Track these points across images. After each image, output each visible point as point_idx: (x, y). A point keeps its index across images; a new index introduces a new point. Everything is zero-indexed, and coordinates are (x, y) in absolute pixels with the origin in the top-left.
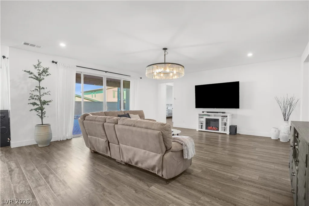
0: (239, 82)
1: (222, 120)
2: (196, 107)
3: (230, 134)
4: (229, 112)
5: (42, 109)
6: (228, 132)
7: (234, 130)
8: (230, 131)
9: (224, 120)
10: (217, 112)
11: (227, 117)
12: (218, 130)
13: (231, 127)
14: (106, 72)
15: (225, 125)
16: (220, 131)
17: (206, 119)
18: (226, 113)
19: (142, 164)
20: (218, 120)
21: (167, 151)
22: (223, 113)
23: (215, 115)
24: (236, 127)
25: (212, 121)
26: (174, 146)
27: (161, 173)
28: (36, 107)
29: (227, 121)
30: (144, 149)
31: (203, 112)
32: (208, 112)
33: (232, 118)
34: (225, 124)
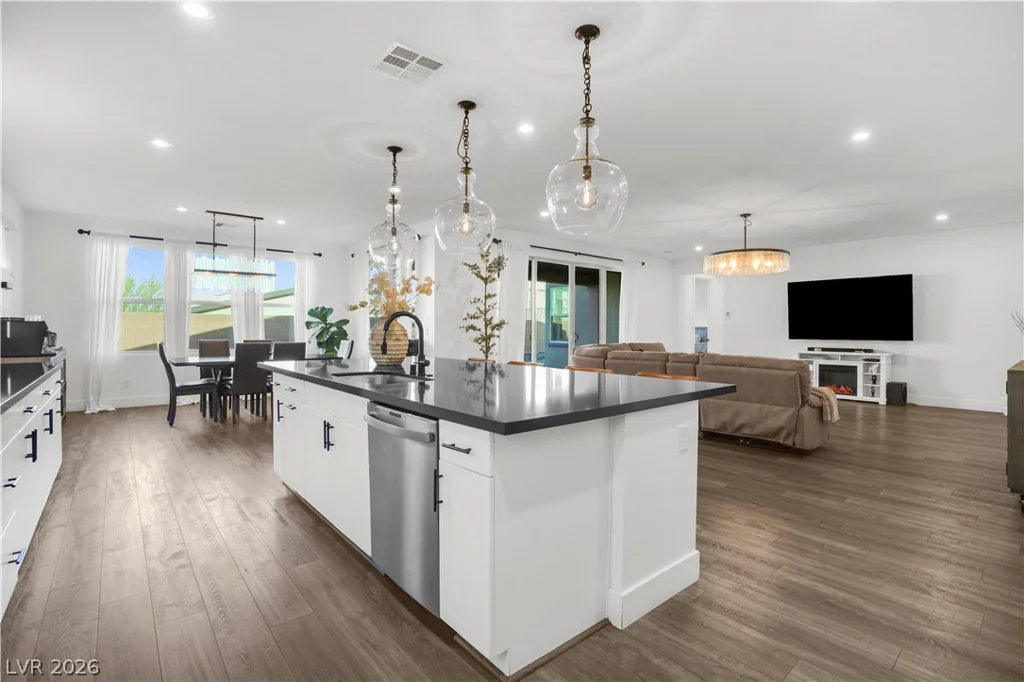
0: (911, 276)
1: (866, 369)
2: (791, 337)
3: (889, 402)
4: (883, 348)
5: (487, 338)
6: (882, 399)
7: (897, 393)
8: (887, 397)
9: (870, 368)
10: (853, 350)
11: (878, 360)
12: (854, 393)
13: (891, 387)
14: (576, 254)
15: (874, 383)
16: (860, 396)
17: (820, 366)
18: (876, 352)
19: (752, 428)
20: (854, 369)
21: (803, 404)
22: (866, 351)
23: (843, 357)
24: (905, 388)
25: (836, 371)
26: (812, 399)
27: (791, 439)
28: (477, 334)
29: (879, 372)
30: (759, 402)
31: (810, 349)
32: (824, 350)
33: (892, 364)
34: (875, 380)
